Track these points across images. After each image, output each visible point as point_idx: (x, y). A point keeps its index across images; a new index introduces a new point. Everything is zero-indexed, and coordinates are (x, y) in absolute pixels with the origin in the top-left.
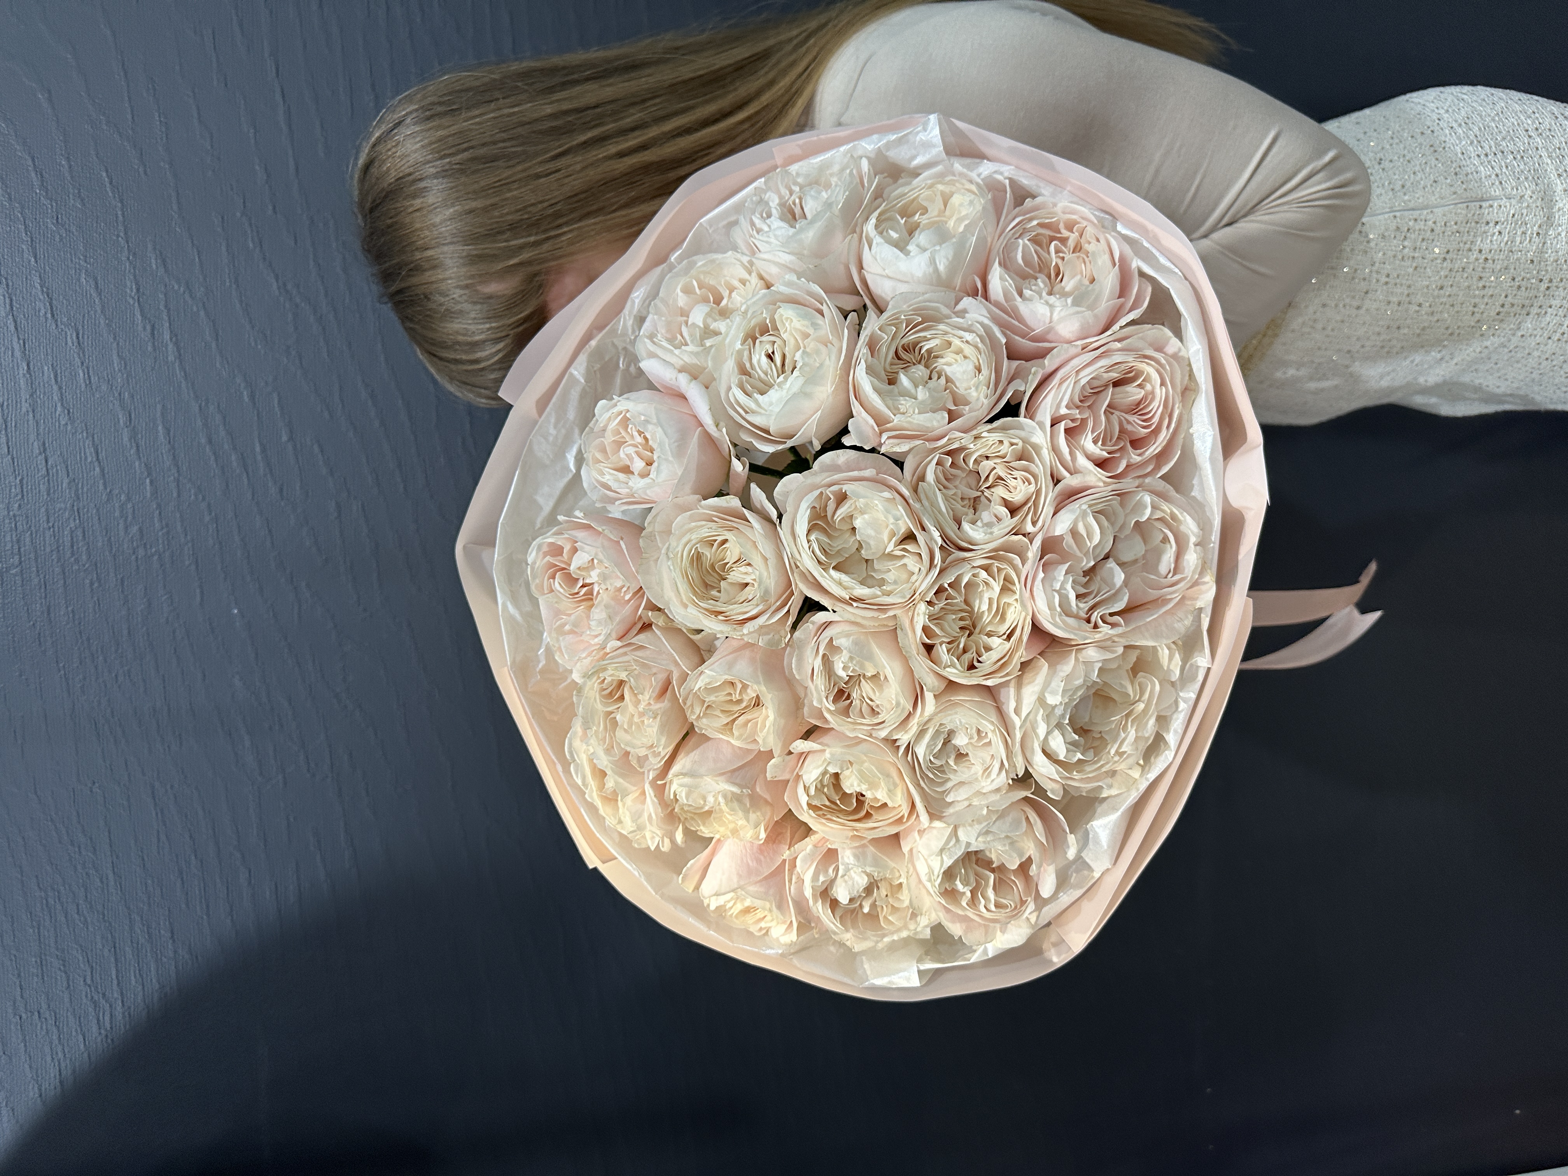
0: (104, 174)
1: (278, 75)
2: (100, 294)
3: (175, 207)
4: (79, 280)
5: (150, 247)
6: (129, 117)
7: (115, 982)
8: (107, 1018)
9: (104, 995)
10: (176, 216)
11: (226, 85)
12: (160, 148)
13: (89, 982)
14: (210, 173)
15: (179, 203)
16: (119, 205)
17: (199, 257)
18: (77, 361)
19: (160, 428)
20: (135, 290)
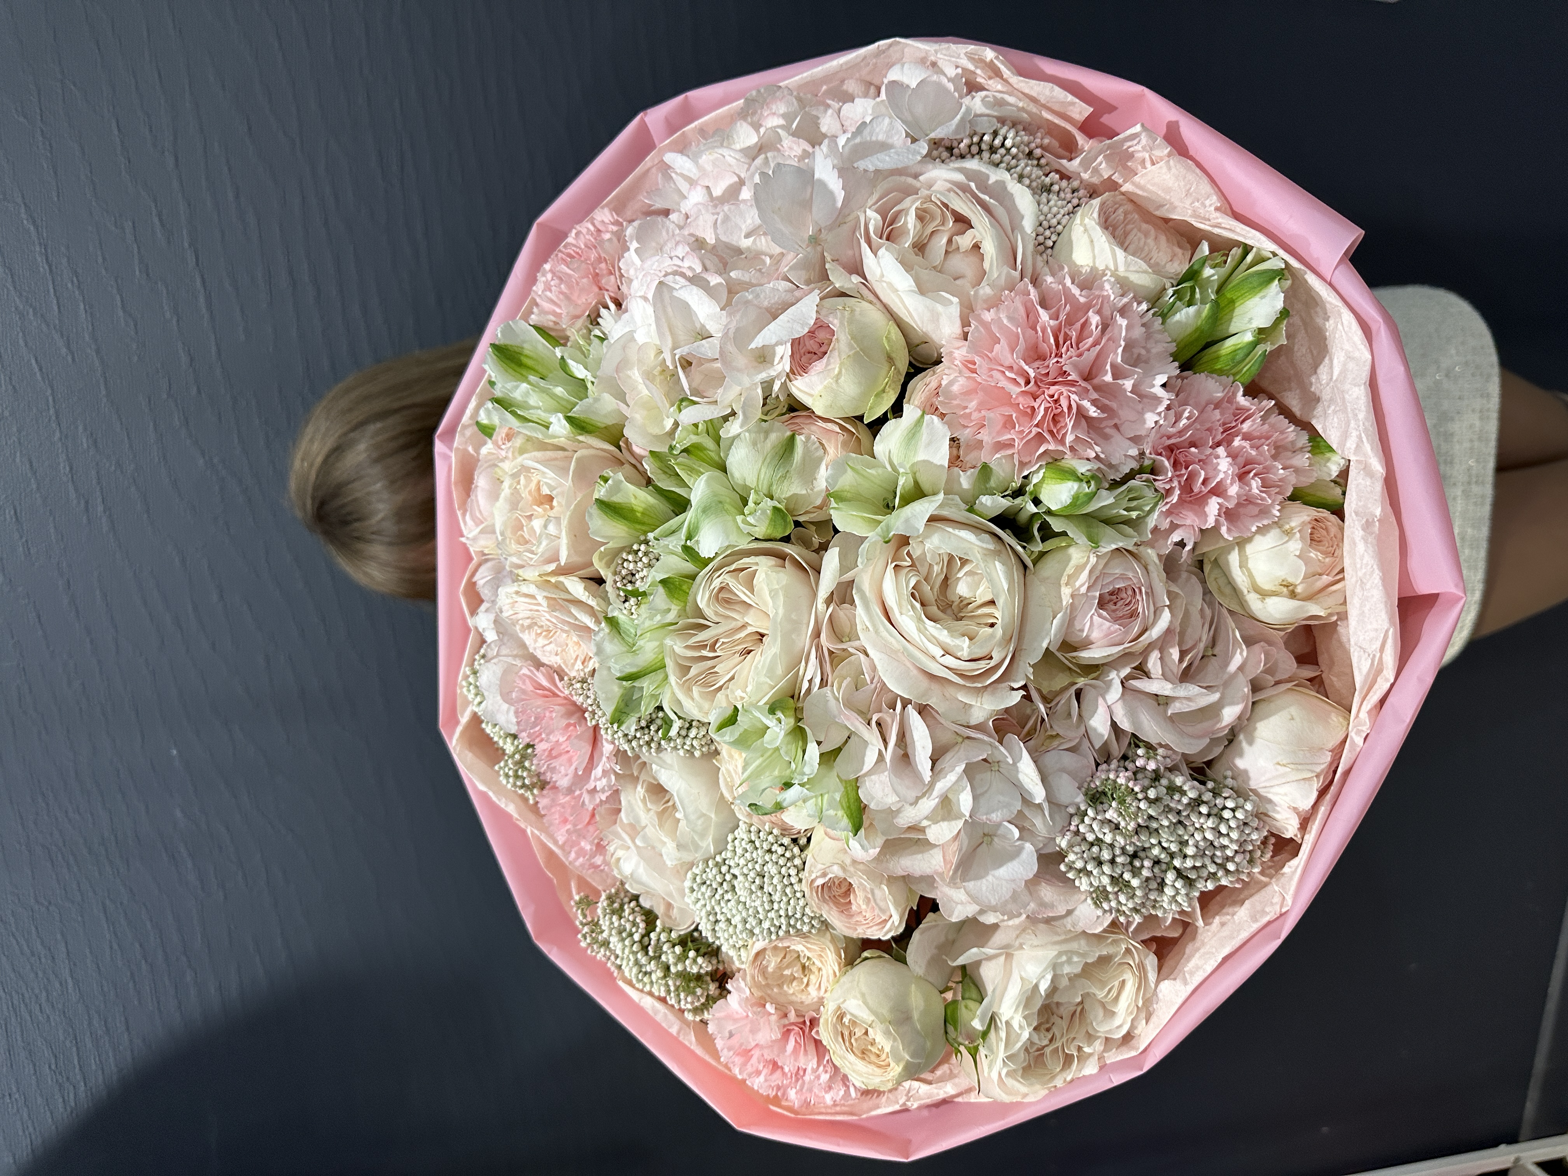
0: (33, 362)
1: (197, 265)
2: (35, 473)
3: (104, 392)
4: (14, 460)
5: (81, 428)
6: (56, 308)
7: (77, 1067)
8: (72, 1096)
9: (68, 1078)
10: (105, 400)
11: (148, 275)
12: (86, 335)
13: (53, 1067)
14: (136, 359)
15: (106, 388)
16: (49, 392)
17: (129, 438)
18: (16, 536)
19: (98, 592)
20: (68, 469)
